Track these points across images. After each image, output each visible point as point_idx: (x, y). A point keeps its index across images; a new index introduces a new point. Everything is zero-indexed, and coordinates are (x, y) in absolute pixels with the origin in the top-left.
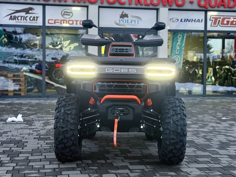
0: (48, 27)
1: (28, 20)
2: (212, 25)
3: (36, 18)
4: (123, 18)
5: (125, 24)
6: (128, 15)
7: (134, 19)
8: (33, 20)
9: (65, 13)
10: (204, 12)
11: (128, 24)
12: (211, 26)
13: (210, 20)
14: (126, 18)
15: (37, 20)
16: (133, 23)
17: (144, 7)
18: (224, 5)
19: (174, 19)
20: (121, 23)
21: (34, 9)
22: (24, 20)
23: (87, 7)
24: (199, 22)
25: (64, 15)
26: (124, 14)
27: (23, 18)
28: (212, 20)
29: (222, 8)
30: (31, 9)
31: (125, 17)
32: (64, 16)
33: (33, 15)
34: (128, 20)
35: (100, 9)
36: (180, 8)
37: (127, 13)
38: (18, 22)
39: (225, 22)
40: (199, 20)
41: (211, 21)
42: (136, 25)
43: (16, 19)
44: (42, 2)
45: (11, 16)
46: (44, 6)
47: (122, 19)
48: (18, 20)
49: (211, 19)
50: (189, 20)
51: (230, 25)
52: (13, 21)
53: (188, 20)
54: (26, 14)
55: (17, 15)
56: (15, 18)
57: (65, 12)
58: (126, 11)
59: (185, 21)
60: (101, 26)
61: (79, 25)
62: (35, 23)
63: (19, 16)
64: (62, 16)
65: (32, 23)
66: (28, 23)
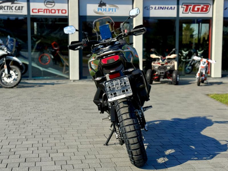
1: (14, 10)
2: (184, 12)
3: (21, 8)
4: (101, 7)
6: (106, 4)
8: (18, 9)
9: (48, 3)
10: (176, 0)
12: (183, 13)
13: (182, 7)
14: (104, 7)
15: (22, 10)
19: (149, 7)
20: (100, 11)
22: (10, 9)
24: (172, 9)
25: (46, 4)
26: (102, 3)
27: (9, 8)
28: (184, 8)
31: (103, 6)
32: (47, 6)
33: (18, 5)
34: (106, 9)
38: (4, 12)
39: (196, 9)
42: (113, 13)
43: (3, 8)
47: (101, 8)
48: (5, 9)
51: (201, 11)
60: (81, 14)
61: (60, 14)
62: (20, 12)
63: (5, 6)
64: (45, 5)
65: (17, 12)
66: (14, 12)
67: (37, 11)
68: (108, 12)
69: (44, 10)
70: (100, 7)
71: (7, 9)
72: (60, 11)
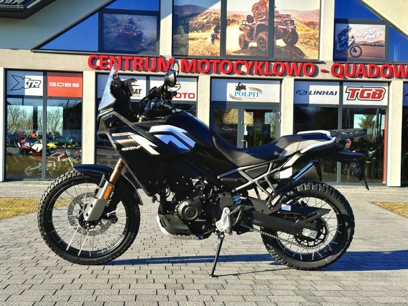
2: (349, 98)
3: (138, 91)
5: (242, 97)
6: (246, 87)
7: (253, 91)
8: (135, 93)
11: (246, 97)
12: (347, 99)
13: (346, 92)
14: (243, 91)
15: (139, 94)
16: (252, 96)
17: (264, 77)
18: (363, 74)
21: (136, 81)
24: (333, 94)
26: (240, 85)
29: (361, 78)
30: (134, 80)
31: (242, 89)
34: (245, 93)
36: (309, 79)
39: (365, 95)
41: (348, 94)
42: (255, 99)
44: (146, 72)
46: (148, 77)
47: (239, 92)
51: (372, 98)
60: (213, 100)
61: (187, 99)
62: (137, 96)
65: (133, 96)
68: (248, 97)
70: (238, 91)
72: (187, 96)
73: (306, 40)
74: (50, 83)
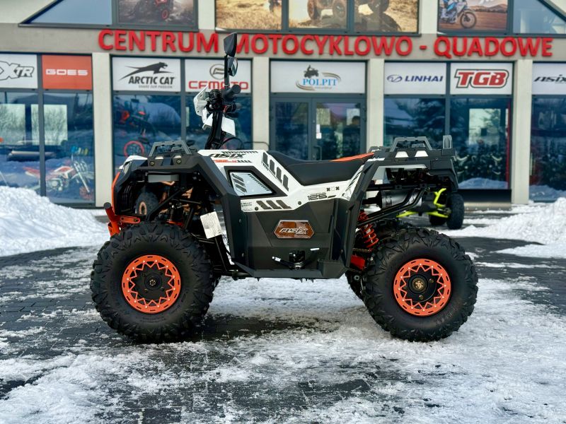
0: (190, 93)
1: (159, 84)
2: (459, 85)
3: (170, 80)
4: (309, 77)
5: (314, 86)
6: (319, 72)
7: (328, 78)
8: (165, 83)
9: (217, 71)
10: (445, 65)
11: (318, 86)
12: (457, 87)
13: (455, 77)
14: (314, 77)
15: (171, 83)
16: (327, 84)
17: (343, 57)
18: (478, 52)
19: (395, 78)
20: (307, 84)
21: (166, 66)
22: (151, 83)
23: (251, 60)
24: (437, 80)
25: (214, 73)
26: (310, 69)
27: (150, 80)
28: (459, 78)
29: (475, 57)
30: (162, 65)
31: (313, 75)
32: (214, 75)
33: (165, 75)
34: (317, 80)
35: (273, 63)
36: (404, 59)
37: (316, 69)
38: (142, 87)
39: (481, 80)
40: (436, 77)
41: (457, 79)
42: (331, 88)
43: (140, 81)
44: (179, 53)
45: (132, 78)
46: (183, 59)
47: (309, 79)
48: (143, 83)
49: (458, 75)
50: (420, 77)
51: (491, 84)
52: (134, 85)
53: (417, 77)
54: (155, 73)
55: (141, 75)
56: (137, 80)
57: (216, 69)
58: (315, 66)
59: (412, 80)
60: (274, 90)
62: (168, 87)
63: (143, 77)
64: (212, 75)
65: (163, 87)
66: (158, 88)
67: (197, 85)
68: (322, 86)
69: (210, 83)
70: (307, 78)
71: (147, 83)
73: (400, 5)
74: (47, 70)
